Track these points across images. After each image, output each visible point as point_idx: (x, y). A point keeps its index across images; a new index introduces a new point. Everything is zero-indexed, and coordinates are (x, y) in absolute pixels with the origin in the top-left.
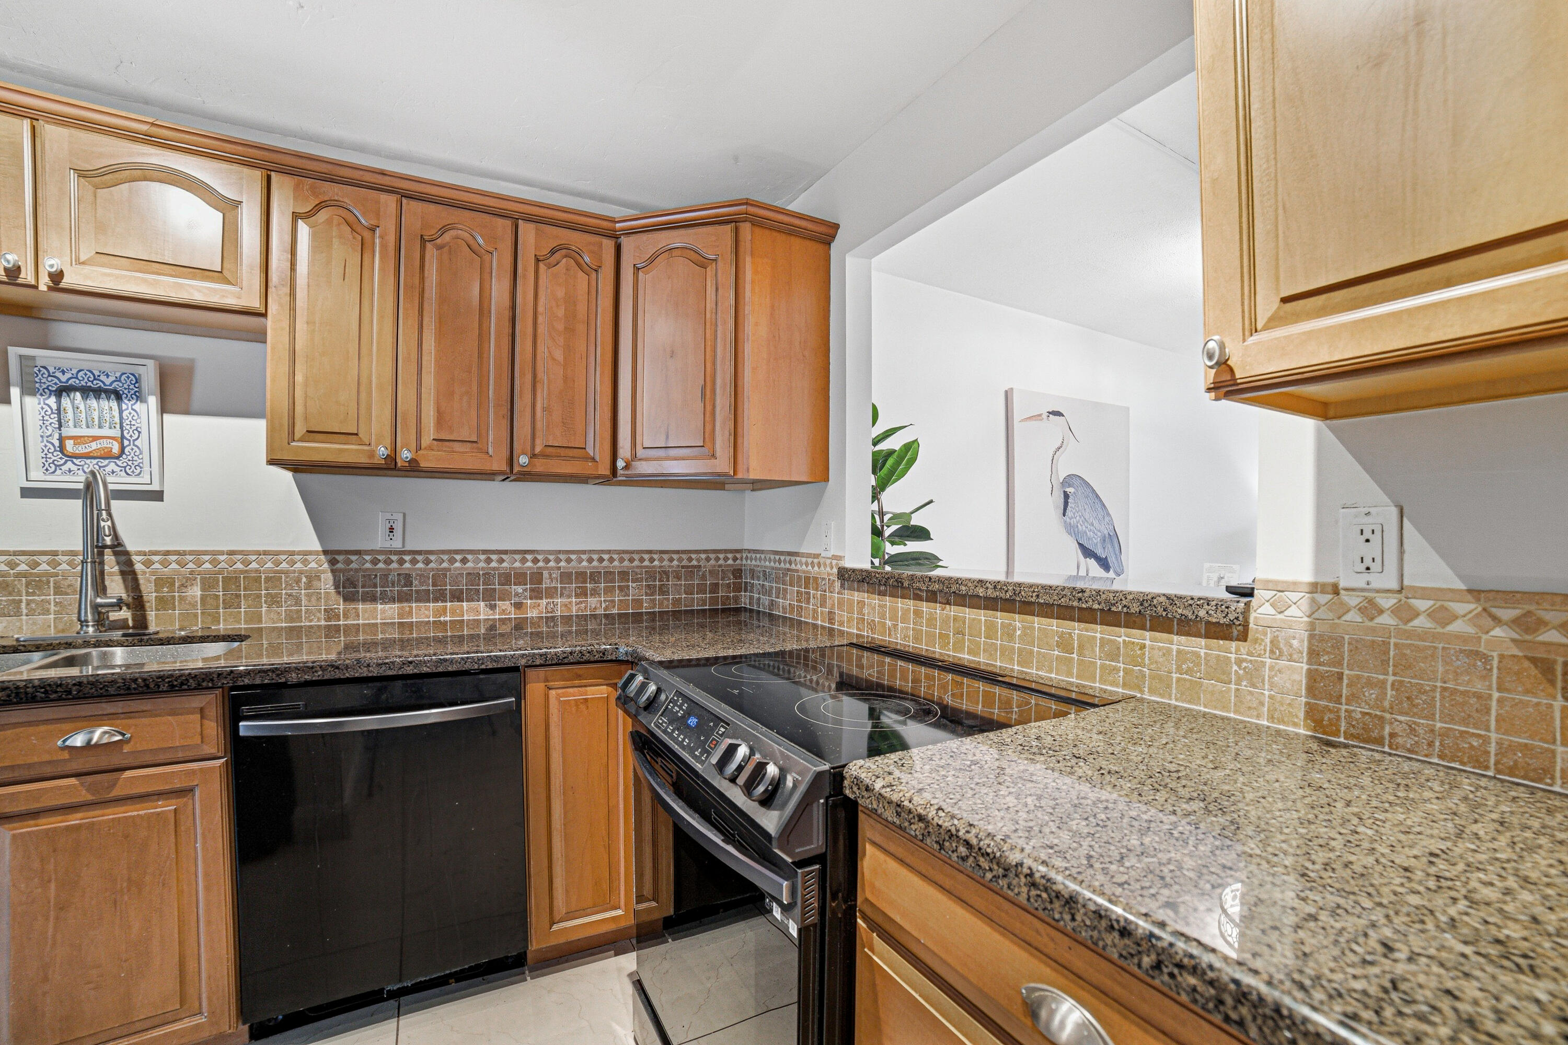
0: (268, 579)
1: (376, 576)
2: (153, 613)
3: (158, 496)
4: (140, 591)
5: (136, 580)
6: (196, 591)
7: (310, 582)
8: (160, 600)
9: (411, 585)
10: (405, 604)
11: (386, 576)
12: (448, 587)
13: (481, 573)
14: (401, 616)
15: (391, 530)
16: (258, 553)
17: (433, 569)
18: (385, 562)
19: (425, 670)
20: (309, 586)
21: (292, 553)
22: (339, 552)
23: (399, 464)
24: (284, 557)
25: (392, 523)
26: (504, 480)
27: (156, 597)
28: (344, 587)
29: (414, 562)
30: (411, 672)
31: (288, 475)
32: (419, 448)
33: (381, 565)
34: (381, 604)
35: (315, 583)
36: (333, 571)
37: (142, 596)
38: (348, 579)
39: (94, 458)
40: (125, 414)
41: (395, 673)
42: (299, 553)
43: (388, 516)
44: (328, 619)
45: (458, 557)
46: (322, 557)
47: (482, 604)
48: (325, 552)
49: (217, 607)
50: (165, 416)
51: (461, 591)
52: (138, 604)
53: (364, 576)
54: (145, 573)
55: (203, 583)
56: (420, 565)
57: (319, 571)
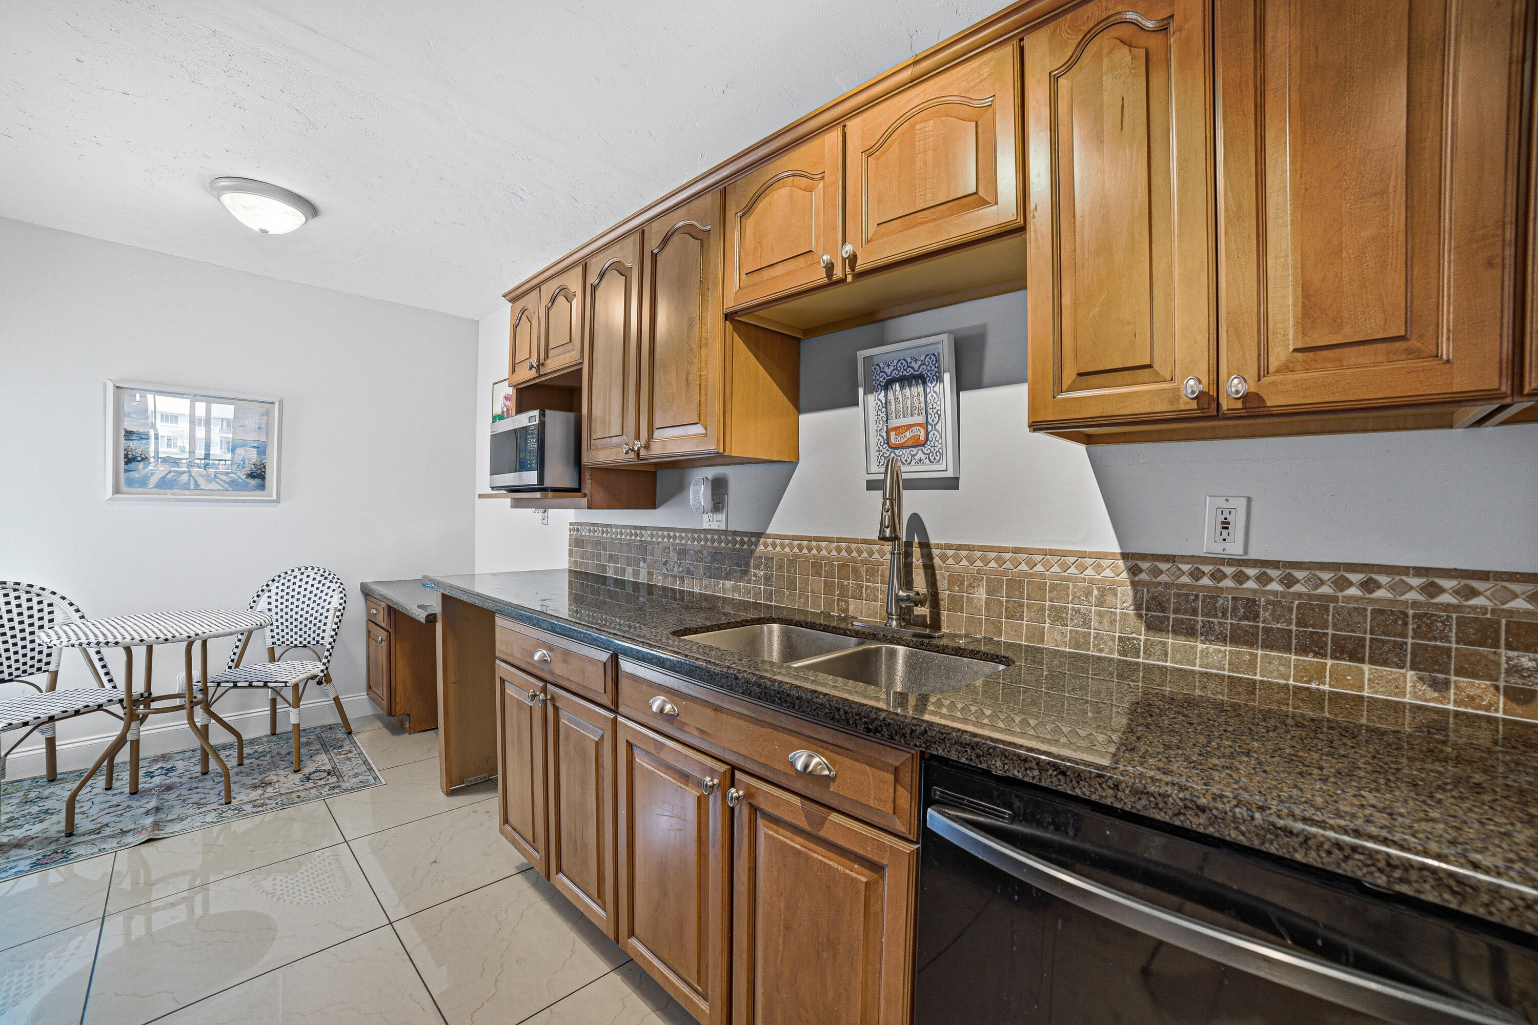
0: (1053, 587)
1: (1197, 596)
2: (946, 612)
3: (952, 484)
4: (937, 588)
5: (934, 575)
6: (981, 594)
7: (1103, 595)
8: (952, 598)
9: (1256, 617)
10: (1244, 649)
11: (1214, 598)
12: (1330, 631)
13: (1411, 612)
14: (1233, 666)
15: (1226, 525)
16: (1045, 552)
17: (1300, 595)
18: (1213, 576)
19: (1233, 835)
20: (1101, 602)
21: (1083, 555)
22: (1144, 557)
23: (1225, 405)
24: (1073, 559)
25: (1226, 514)
26: (1480, 422)
27: (949, 595)
28: (1148, 609)
29: (1263, 579)
30: (1201, 830)
31: (1080, 449)
32: (1263, 371)
33: (1206, 581)
34: (1203, 642)
35: (1109, 598)
36: (1134, 584)
37: (937, 593)
38: (1154, 598)
39: (908, 447)
40: (929, 396)
41: (1167, 819)
42: (1090, 555)
43: (1221, 503)
44: (1123, 652)
45: (1355, 578)
46: (1121, 563)
47: (1410, 674)
48: (1125, 556)
49: (1000, 616)
50: (962, 394)
51: (1360, 642)
52: (934, 599)
53: (1178, 595)
54: (941, 568)
55: (988, 585)
56: (1274, 586)
57: (1114, 582)
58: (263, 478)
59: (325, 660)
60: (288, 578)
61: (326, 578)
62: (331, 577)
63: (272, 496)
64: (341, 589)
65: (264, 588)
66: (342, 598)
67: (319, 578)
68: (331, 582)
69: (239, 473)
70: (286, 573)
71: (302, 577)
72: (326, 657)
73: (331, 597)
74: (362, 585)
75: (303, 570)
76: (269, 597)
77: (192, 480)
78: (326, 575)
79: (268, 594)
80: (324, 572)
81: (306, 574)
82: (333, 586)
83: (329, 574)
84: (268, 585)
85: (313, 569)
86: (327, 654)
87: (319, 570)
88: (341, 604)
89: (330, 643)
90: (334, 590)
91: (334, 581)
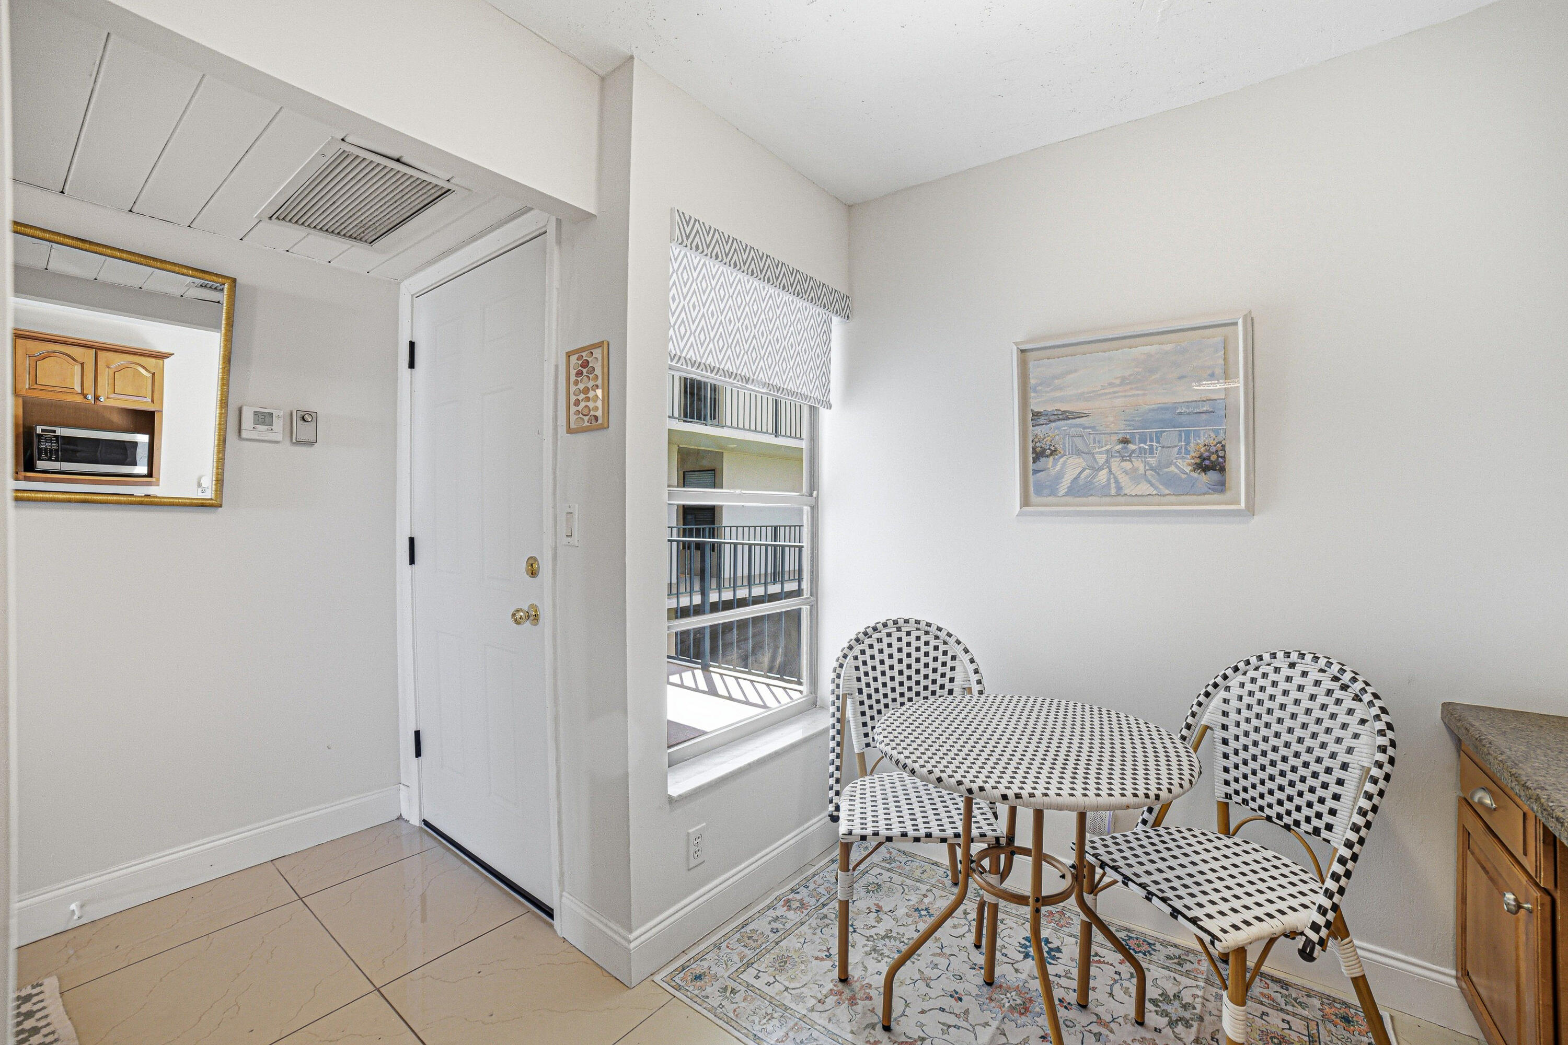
58: (1222, 470)
59: (1331, 885)
60: (1264, 669)
61: (1344, 687)
62: (1358, 686)
63: (1238, 503)
64: (1380, 725)
65: (1219, 680)
66: (1383, 749)
67: (1327, 684)
68: (1357, 698)
69: (1180, 463)
70: (1260, 658)
71: (1290, 672)
72: (1336, 877)
73: (1356, 736)
74: (1448, 708)
75: (1294, 657)
76: (1226, 701)
77: (1112, 481)
78: (1346, 678)
79: (1222, 694)
80: (1342, 671)
81: (1299, 668)
82: (1361, 711)
83: (1354, 680)
84: (1225, 677)
85: (1316, 659)
86: (1338, 868)
87: (1329, 664)
88: (1380, 765)
89: (1349, 845)
90: (1363, 722)
91: (1367, 698)
